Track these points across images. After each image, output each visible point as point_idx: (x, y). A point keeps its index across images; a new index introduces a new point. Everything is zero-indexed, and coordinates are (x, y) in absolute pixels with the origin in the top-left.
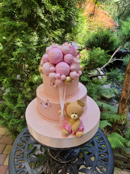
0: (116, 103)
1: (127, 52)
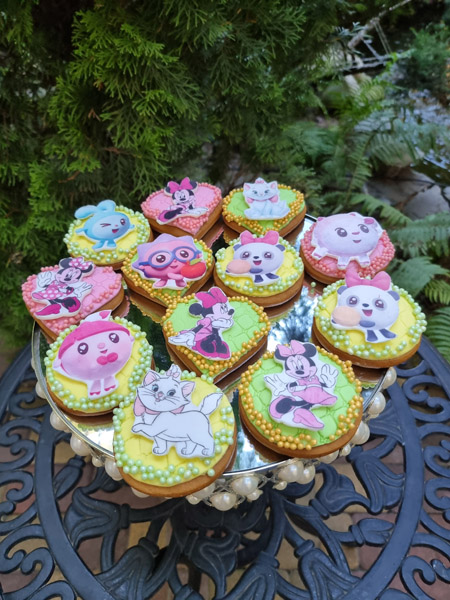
0: (424, 187)
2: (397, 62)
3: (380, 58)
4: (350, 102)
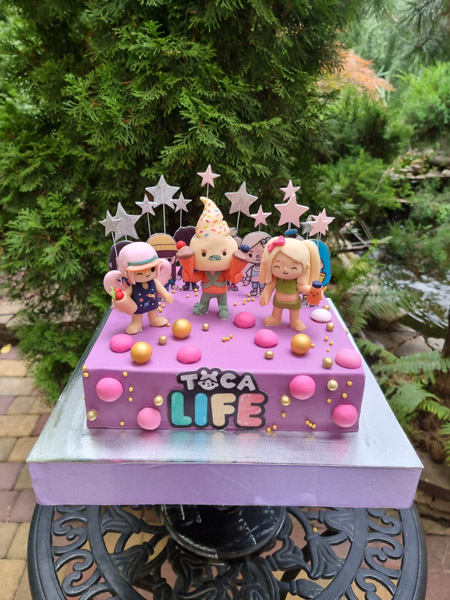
0: (411, 336)
2: (379, 246)
3: (365, 243)
4: (344, 272)
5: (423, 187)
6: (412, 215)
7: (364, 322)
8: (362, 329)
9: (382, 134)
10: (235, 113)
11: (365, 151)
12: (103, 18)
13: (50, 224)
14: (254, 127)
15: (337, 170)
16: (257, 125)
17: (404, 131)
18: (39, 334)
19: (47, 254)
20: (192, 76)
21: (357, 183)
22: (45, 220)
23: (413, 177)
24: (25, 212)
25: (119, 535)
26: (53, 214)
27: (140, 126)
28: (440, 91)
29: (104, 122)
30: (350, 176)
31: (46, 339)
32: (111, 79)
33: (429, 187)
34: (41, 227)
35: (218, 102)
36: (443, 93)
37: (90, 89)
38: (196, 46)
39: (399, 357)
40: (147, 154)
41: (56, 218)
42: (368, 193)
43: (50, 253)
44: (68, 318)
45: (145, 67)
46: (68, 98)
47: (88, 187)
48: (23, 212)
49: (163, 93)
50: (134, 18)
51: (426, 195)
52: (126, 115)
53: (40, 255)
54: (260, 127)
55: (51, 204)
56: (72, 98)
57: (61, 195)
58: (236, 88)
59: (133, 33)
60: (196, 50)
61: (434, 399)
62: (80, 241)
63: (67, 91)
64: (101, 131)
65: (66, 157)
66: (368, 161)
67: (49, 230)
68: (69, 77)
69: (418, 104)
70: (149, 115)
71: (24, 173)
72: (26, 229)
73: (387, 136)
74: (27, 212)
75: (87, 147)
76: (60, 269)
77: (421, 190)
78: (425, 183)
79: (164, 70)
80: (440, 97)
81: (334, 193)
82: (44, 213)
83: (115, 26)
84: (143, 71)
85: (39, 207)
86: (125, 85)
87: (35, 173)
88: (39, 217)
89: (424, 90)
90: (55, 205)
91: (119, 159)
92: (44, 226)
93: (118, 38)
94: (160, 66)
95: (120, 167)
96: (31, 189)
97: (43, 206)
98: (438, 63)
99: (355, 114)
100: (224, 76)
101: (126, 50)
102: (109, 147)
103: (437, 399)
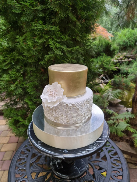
0: (122, 108)
1: (119, 62)
3: (107, 80)
5: (124, 64)
6: (121, 72)
7: (108, 104)
8: (108, 106)
9: (110, 49)
10: (66, 45)
11: (105, 54)
12: (27, 20)
13: (12, 78)
14: (71, 49)
15: (97, 60)
16: (72, 49)
17: (116, 48)
18: (10, 111)
19: (12, 87)
20: (53, 35)
21: (103, 63)
22: (11, 77)
23: (120, 61)
24: (5, 75)
25: (36, 173)
26: (13, 75)
27: (38, 49)
28: (126, 36)
29: (28, 49)
30: (101, 62)
31: (12, 113)
32: (30, 37)
33: (125, 64)
34: (10, 79)
35: (61, 42)
36: (127, 37)
37: (24, 40)
38: (54, 27)
39: (119, 114)
40: (41, 58)
41: (14, 77)
42: (107, 66)
43: (13, 87)
44: (18, 106)
45: (39, 33)
46: (17, 42)
47: (24, 67)
48: (4, 75)
49: (45, 40)
50: (36, 20)
51: (124, 66)
52: (34, 47)
53: (10, 87)
54: (73, 49)
55: (13, 72)
56: (18, 42)
57: (16, 70)
58: (66, 38)
59: (36, 24)
60: (54, 28)
61: (130, 126)
62: (22, 83)
63: (17, 40)
64: (27, 51)
65: (17, 59)
66: (106, 57)
67: (12, 80)
68: (18, 36)
69: (120, 40)
70: (41, 46)
71: (5, 64)
72: (5, 80)
73: (111, 50)
74: (6, 75)
75: (23, 56)
76: (16, 91)
77: (123, 65)
78: (124, 63)
79: (45, 34)
80: (127, 38)
81: (97, 66)
82: (11, 75)
83: (30, 22)
84: (39, 34)
85: (9, 74)
86: (34, 38)
87: (8, 64)
88: (9, 76)
89: (122, 36)
90: (14, 73)
91: (33, 59)
92: (11, 79)
93: (31, 25)
94: (44, 33)
95: (33, 61)
96: (7, 68)
97: (10, 73)
98: (126, 28)
99: (102, 44)
100: (62, 35)
101: (34, 28)
102: (29, 55)
103: (131, 126)
